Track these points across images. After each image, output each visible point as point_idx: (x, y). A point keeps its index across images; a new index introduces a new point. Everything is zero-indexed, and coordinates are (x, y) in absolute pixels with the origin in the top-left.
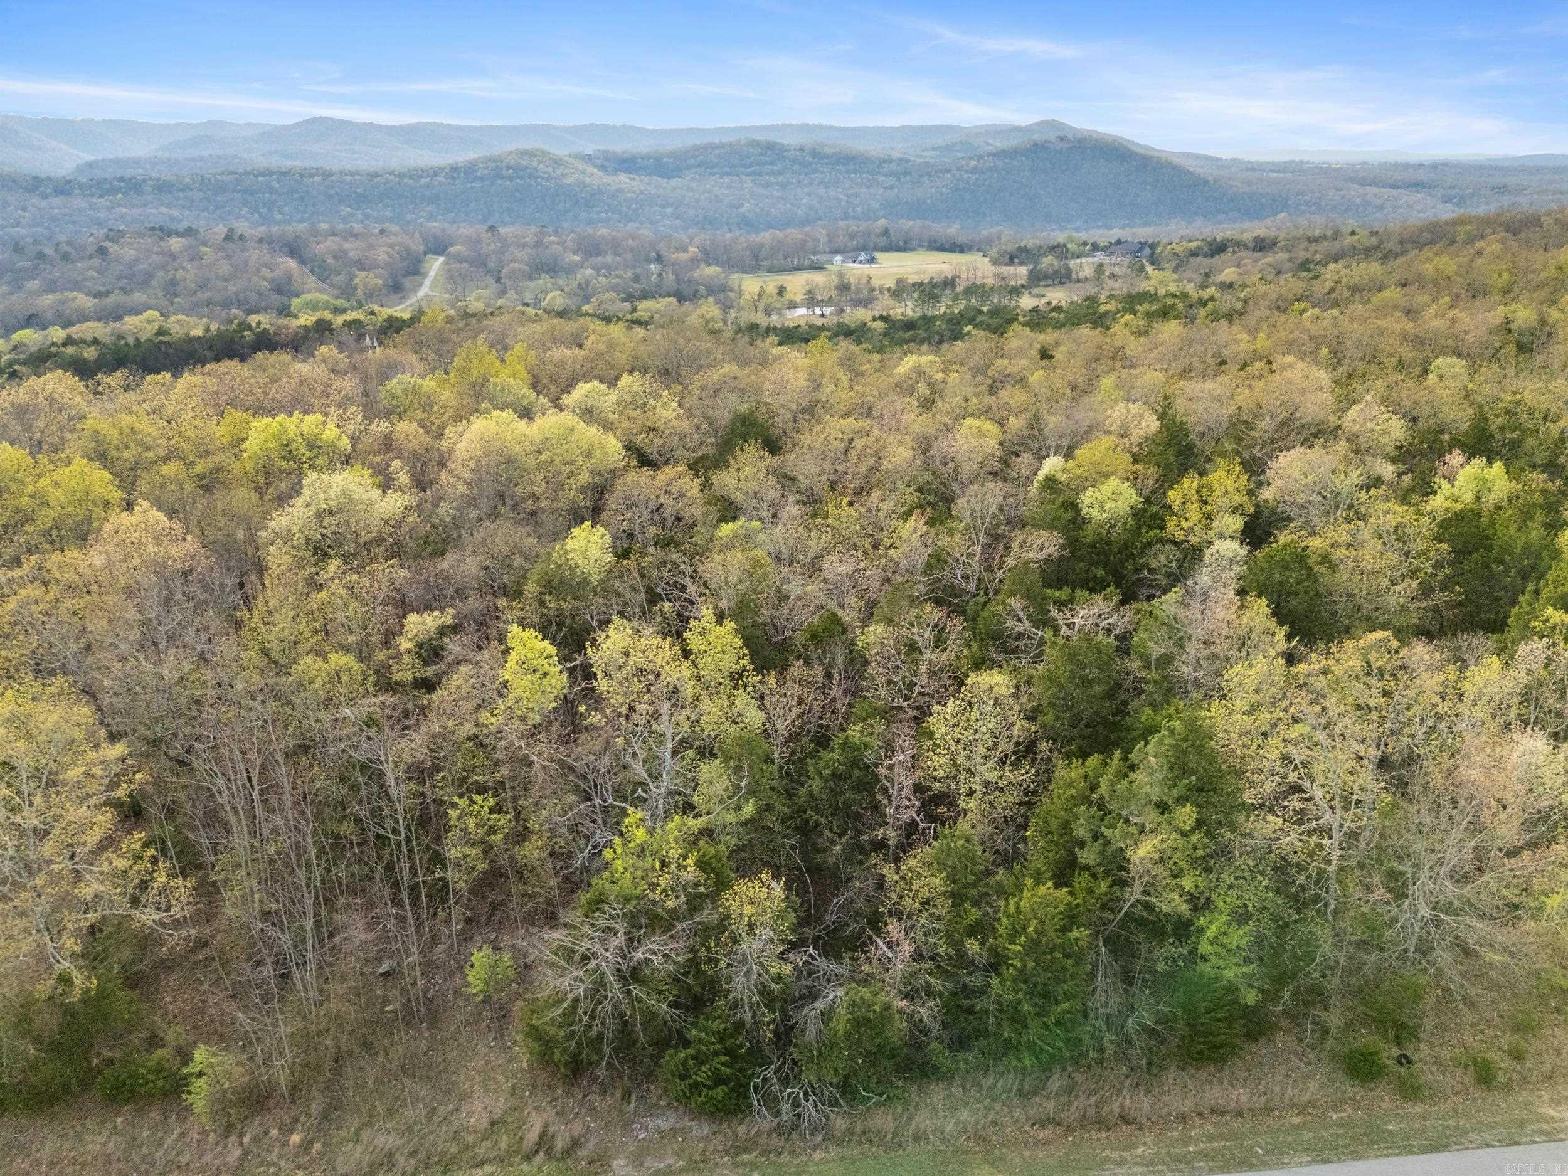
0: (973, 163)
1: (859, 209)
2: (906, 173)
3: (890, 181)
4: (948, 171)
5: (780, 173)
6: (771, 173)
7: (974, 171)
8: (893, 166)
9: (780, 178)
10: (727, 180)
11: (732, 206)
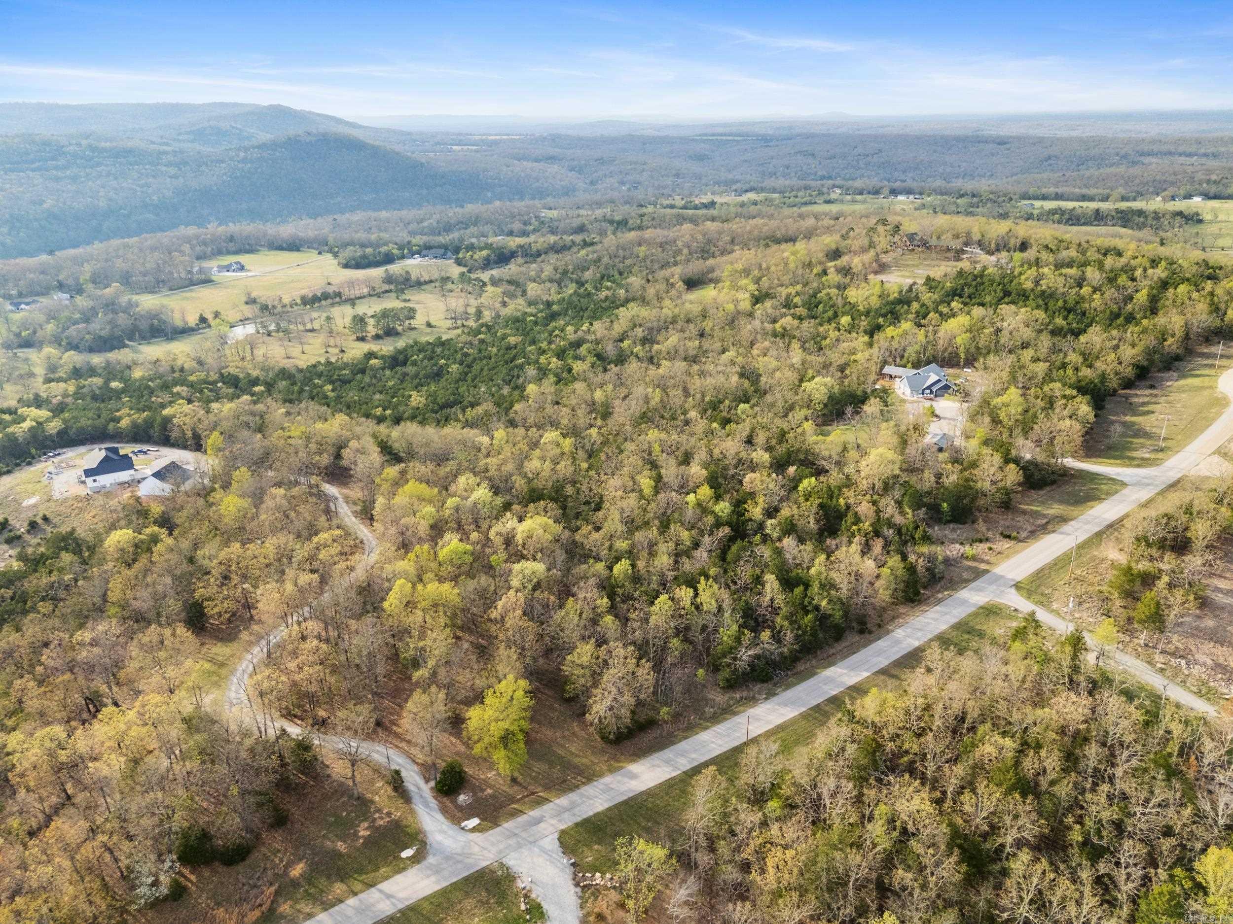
0: (242, 154)
1: (155, 198)
2: (186, 163)
3: (172, 171)
4: (222, 162)
5: (65, 168)
6: (56, 168)
7: (244, 161)
8: (171, 158)
9: (68, 173)
10: (13, 176)
11: (34, 203)
